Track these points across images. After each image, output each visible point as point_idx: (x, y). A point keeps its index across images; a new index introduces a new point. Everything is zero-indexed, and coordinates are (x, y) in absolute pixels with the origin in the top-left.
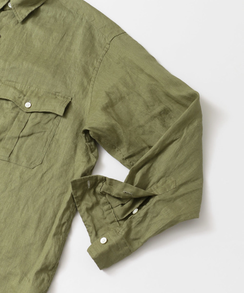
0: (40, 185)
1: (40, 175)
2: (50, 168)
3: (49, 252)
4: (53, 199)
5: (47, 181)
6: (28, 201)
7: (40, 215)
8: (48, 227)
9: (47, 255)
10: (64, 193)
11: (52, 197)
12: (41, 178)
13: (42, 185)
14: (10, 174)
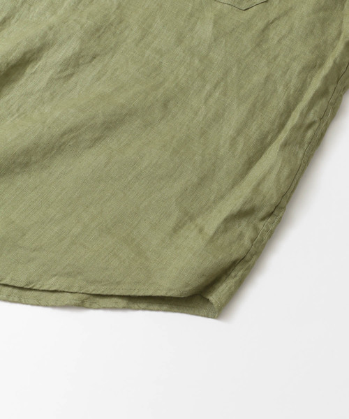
0: (258, 45)
1: (260, 25)
2: (286, 13)
3: (264, 179)
4: (287, 77)
5: (276, 39)
6: (226, 73)
7: (254, 105)
8: (268, 132)
9: (259, 184)
10: (314, 67)
11: (285, 73)
12: (263, 31)
13: (265, 46)
14: (191, 15)
